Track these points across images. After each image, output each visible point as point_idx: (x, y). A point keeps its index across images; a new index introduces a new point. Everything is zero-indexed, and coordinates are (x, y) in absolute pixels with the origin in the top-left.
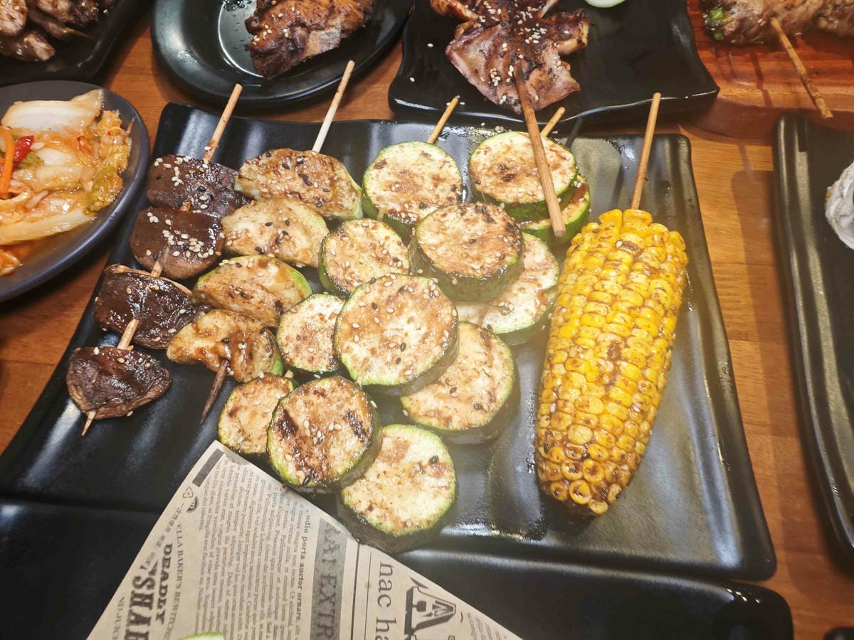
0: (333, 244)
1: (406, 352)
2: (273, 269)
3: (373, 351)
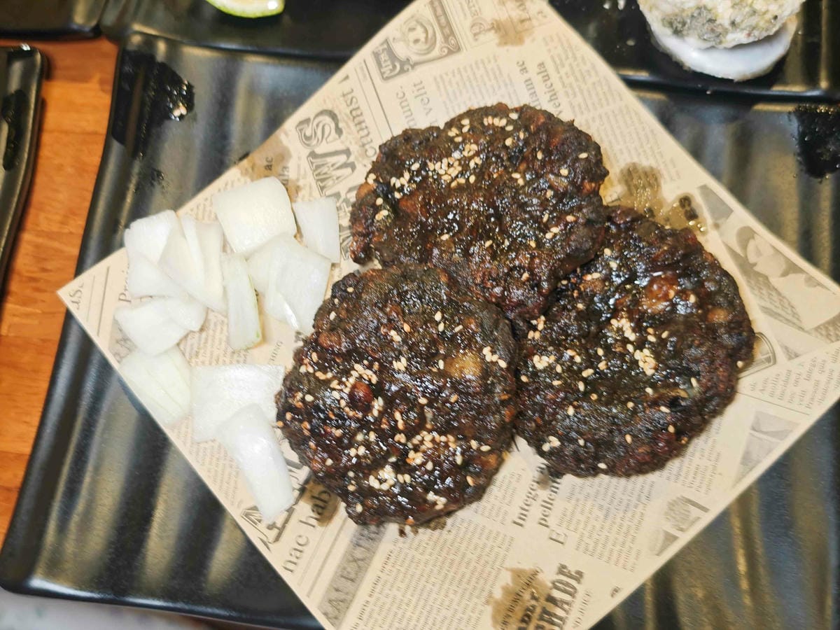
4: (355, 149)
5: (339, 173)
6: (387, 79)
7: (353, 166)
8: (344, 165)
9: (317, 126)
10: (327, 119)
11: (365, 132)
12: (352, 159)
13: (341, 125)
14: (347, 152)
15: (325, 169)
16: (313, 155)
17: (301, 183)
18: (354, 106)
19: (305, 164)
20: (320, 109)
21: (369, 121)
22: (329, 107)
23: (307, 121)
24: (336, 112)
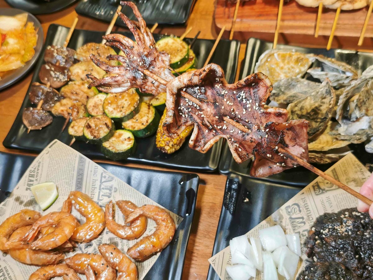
1: (124, 109)
2: (86, 86)
3: (114, 109)
4: (305, 217)
5: (300, 225)
6: (317, 195)
7: (304, 223)
8: (301, 223)
9: (293, 208)
10: (296, 207)
11: (309, 212)
12: (304, 220)
13: (301, 209)
14: (303, 218)
15: (295, 223)
16: (291, 218)
17: (287, 227)
18: (305, 203)
19: (288, 221)
20: (294, 203)
21: (311, 209)
22: (297, 202)
23: (289, 207)
24: (299, 204)
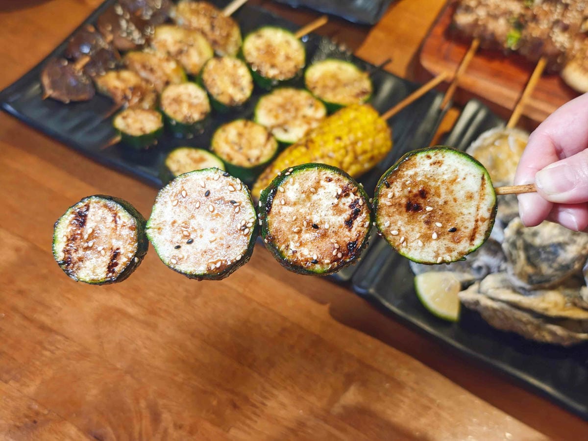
0: (212, 64)
2: (172, 65)
